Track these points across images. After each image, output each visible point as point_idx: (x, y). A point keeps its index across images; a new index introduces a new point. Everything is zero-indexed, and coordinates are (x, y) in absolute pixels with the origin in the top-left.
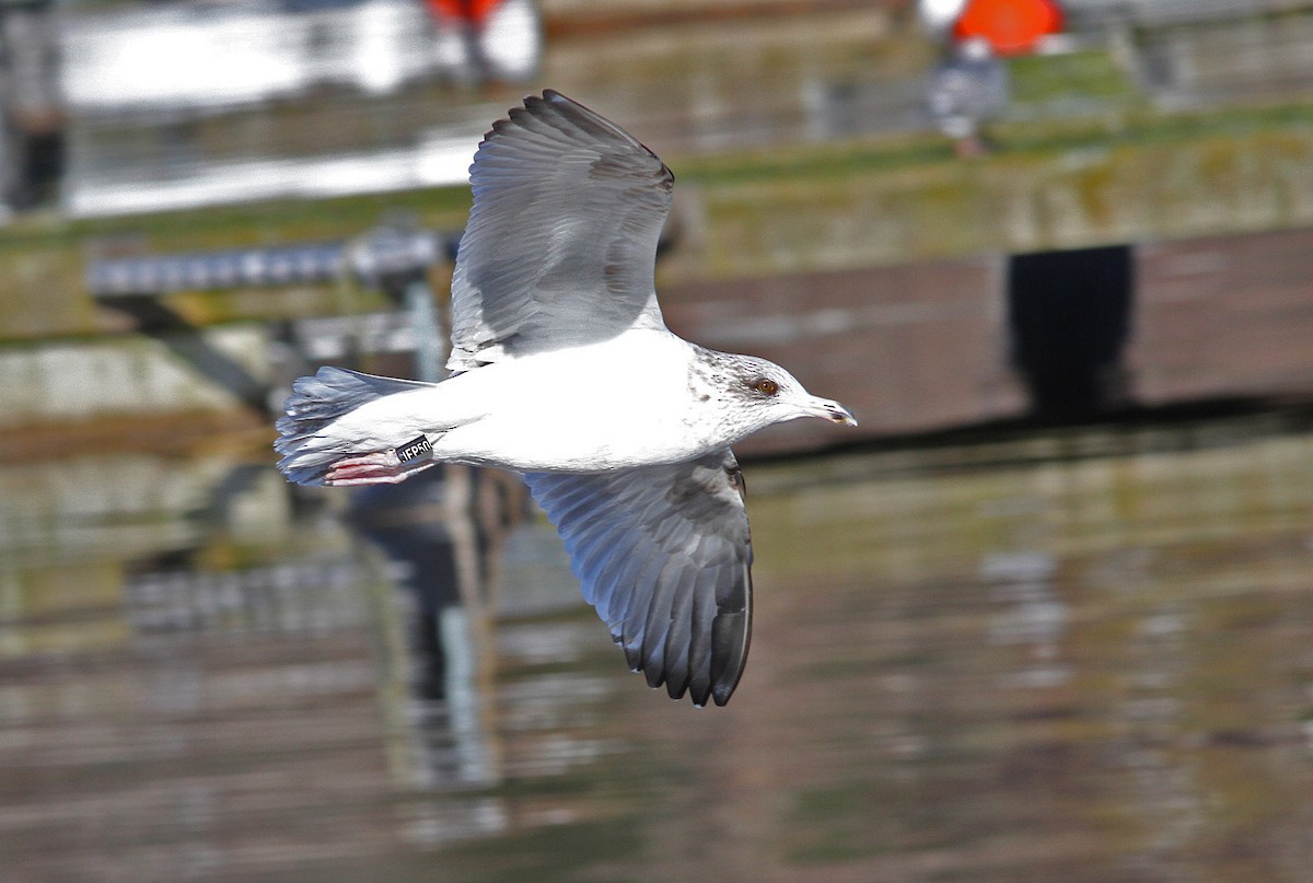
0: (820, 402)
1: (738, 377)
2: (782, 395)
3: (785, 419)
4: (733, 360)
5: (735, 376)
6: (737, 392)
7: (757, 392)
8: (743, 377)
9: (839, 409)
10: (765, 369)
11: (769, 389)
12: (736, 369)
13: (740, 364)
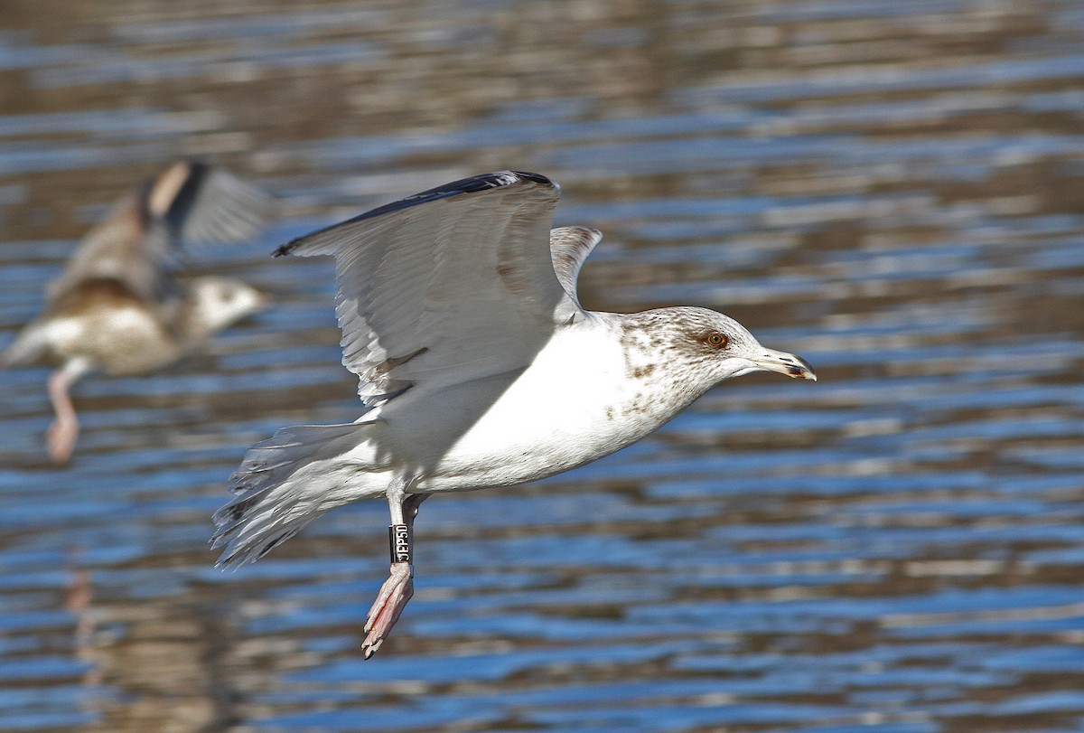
0: (775, 356)
1: (683, 331)
2: (734, 348)
3: (738, 374)
4: (674, 315)
5: (678, 330)
6: (683, 347)
7: (706, 345)
8: (688, 330)
9: (796, 363)
10: (714, 321)
11: (717, 343)
12: (679, 323)
13: (684, 317)
